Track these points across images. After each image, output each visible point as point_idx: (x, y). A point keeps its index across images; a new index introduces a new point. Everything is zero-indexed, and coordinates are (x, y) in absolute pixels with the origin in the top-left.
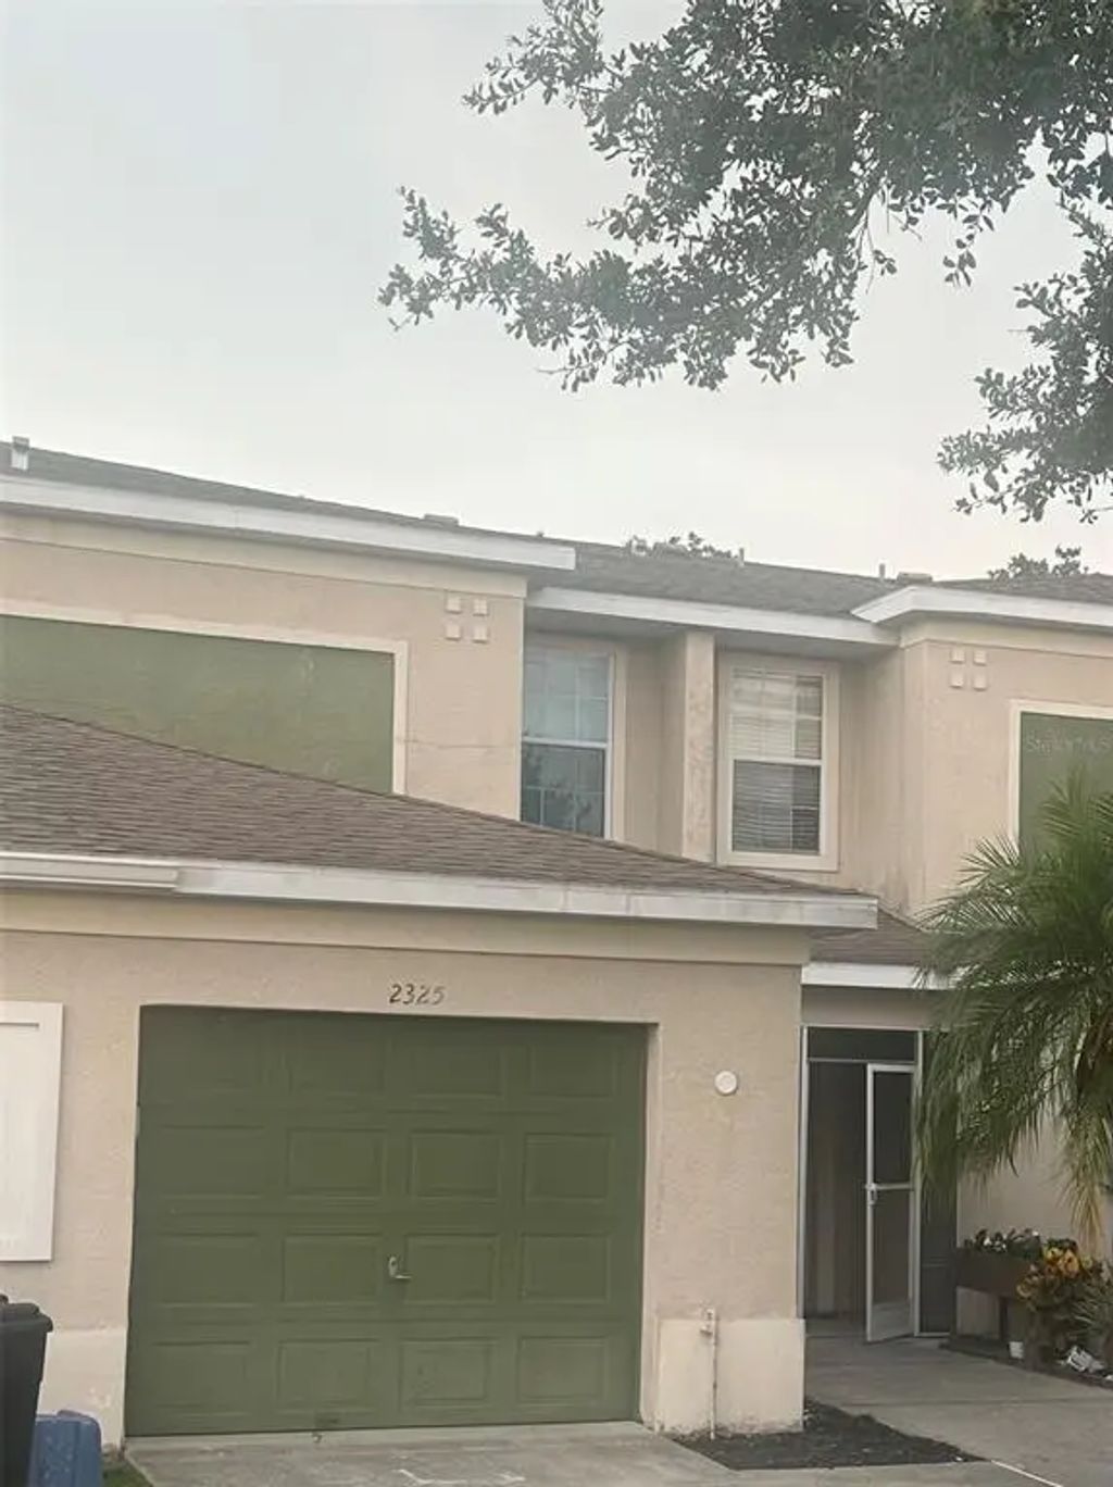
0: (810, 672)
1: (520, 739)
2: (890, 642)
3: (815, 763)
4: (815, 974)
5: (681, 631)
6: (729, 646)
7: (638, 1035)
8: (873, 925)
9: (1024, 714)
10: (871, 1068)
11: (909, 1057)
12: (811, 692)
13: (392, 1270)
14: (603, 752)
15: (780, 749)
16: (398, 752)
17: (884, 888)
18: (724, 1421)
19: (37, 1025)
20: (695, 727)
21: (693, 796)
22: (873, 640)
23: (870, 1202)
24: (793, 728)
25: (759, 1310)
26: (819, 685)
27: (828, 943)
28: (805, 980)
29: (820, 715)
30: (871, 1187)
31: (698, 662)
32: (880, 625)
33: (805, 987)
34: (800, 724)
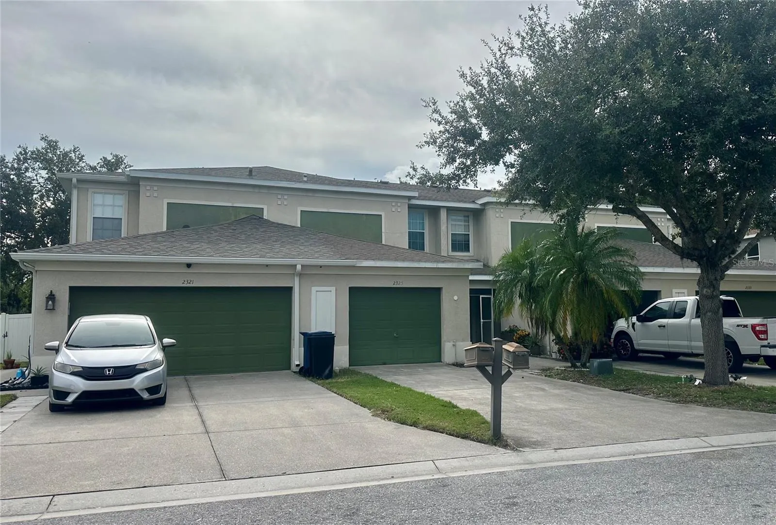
0: (466, 214)
1: (408, 231)
2: (483, 208)
3: (468, 233)
4: (471, 278)
5: (439, 208)
6: (449, 209)
7: (438, 290)
8: (482, 267)
9: (511, 222)
10: (481, 296)
11: (491, 294)
12: (467, 218)
13: (395, 335)
14: (424, 233)
15: (461, 231)
16: (383, 234)
17: (484, 259)
18: (457, 361)
19: (331, 291)
20: (443, 227)
21: (444, 242)
22: (479, 207)
23: (482, 324)
24: (463, 226)
25: (463, 340)
26: (468, 217)
27: (474, 271)
28: (470, 279)
29: (469, 223)
30: (482, 320)
31: (443, 214)
32: (480, 204)
33: (470, 280)
34: (464, 225)
